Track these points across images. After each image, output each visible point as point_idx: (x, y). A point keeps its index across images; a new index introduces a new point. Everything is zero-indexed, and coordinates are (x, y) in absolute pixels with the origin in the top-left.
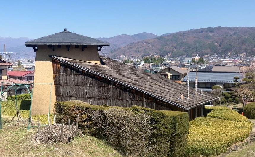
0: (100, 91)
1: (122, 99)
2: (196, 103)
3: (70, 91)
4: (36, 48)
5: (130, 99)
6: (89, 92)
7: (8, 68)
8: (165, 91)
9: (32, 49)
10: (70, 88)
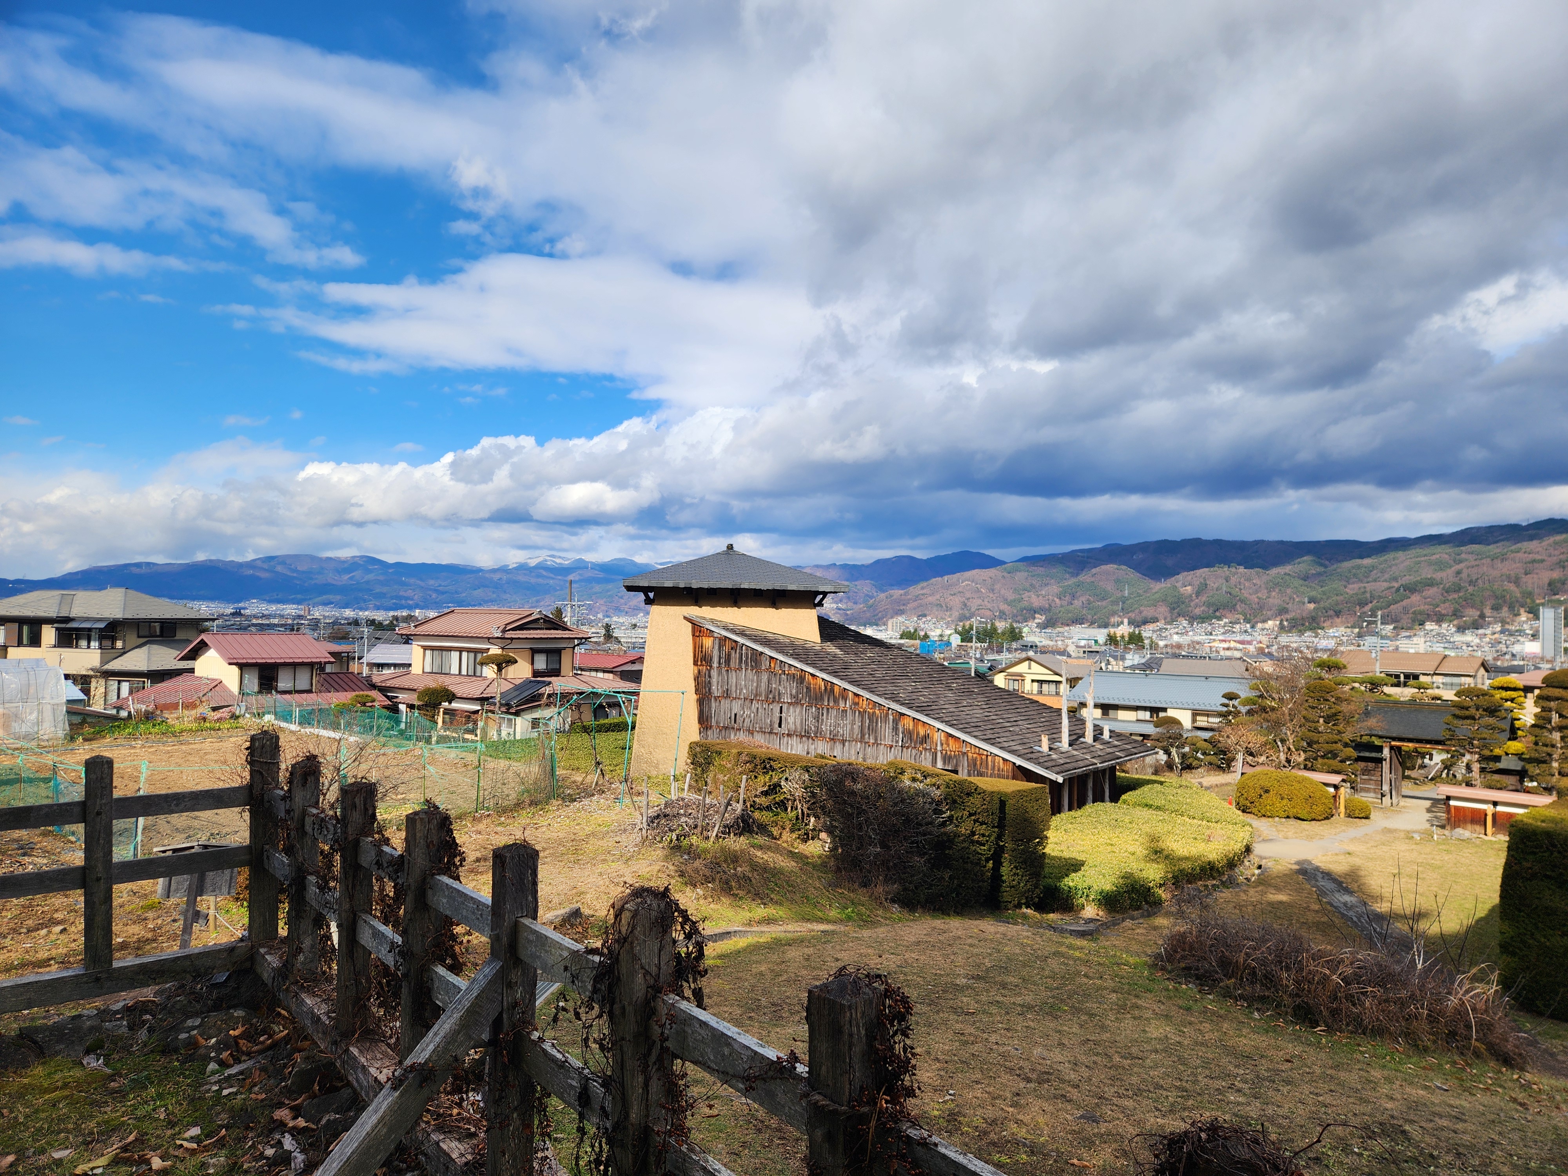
0: (817, 718)
1: (877, 744)
2: (1087, 762)
3: (736, 715)
4: (651, 595)
5: (897, 742)
6: (786, 719)
7: (578, 645)
8: (999, 726)
9: (641, 596)
10: (736, 707)
